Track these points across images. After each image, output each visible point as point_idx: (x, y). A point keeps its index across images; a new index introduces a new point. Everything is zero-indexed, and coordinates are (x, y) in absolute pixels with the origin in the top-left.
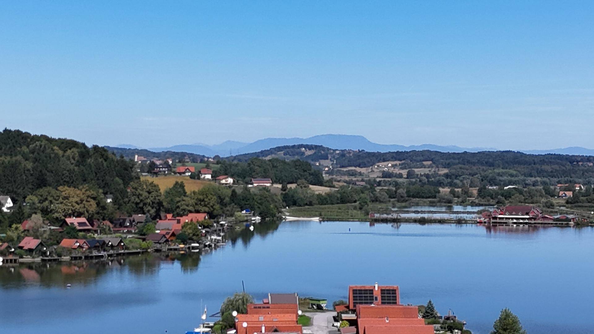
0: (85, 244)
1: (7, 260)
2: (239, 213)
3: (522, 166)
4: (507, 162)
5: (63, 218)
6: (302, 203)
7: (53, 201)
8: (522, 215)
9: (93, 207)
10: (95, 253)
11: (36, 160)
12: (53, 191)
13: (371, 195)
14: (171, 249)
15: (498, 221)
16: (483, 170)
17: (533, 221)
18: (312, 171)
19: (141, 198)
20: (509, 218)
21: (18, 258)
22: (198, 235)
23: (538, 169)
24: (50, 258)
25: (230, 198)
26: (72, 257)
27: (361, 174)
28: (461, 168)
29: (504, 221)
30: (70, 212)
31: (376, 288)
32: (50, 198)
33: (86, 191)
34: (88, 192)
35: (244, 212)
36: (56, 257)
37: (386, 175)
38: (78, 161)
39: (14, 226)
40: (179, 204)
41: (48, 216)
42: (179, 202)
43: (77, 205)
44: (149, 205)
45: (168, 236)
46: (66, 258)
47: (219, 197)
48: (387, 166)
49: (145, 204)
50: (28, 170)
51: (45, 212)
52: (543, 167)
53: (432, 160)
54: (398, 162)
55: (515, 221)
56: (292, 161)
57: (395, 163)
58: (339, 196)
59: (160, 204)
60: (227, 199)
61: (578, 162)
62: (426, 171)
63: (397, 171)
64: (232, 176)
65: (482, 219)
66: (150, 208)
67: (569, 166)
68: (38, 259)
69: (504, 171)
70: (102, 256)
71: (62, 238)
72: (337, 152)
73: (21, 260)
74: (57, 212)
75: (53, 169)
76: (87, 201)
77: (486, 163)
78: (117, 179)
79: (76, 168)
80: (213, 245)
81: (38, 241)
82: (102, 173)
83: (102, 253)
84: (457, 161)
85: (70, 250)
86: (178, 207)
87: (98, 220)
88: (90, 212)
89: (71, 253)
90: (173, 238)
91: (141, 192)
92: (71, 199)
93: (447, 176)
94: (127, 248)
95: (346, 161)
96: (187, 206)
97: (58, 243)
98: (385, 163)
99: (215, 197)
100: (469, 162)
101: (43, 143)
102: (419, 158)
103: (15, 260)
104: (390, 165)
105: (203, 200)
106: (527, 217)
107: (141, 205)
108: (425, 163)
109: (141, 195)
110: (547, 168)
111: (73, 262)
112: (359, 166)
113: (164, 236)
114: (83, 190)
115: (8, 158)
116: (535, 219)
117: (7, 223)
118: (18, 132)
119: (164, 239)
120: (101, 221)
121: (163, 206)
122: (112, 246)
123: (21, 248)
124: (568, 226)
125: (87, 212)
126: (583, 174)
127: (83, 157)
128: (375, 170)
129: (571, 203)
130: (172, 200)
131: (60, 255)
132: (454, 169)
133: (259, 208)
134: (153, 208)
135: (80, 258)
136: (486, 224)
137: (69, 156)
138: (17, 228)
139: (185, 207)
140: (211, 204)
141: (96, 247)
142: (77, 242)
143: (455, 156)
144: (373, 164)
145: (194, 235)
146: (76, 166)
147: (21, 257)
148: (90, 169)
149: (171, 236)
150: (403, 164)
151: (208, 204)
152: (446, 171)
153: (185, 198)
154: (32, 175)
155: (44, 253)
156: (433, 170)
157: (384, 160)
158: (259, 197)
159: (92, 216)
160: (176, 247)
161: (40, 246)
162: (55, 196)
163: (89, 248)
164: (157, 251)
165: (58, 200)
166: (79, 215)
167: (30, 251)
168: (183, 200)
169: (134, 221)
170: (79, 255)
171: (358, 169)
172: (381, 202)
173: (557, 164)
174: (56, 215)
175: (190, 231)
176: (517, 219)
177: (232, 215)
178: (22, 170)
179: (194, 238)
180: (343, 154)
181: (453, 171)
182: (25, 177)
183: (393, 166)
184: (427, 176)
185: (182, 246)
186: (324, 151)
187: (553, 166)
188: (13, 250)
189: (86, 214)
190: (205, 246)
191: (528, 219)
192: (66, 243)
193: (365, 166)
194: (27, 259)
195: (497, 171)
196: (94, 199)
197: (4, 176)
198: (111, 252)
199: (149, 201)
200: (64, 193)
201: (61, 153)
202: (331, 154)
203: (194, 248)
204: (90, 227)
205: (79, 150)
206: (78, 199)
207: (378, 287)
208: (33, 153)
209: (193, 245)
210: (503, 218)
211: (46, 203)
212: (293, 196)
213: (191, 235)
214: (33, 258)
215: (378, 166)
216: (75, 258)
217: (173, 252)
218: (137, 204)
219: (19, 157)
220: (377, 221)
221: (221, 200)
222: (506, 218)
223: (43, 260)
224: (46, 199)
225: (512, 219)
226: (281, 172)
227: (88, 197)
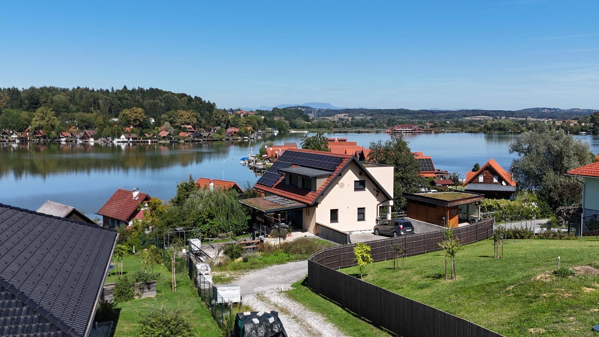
0: (191, 135)
1: (153, 142)
2: (268, 128)
3: (408, 115)
4: (401, 113)
5: (180, 125)
6: (299, 127)
7: (175, 117)
8: (408, 129)
9: (195, 121)
10: (196, 139)
11: (166, 102)
12: (175, 112)
13: (334, 124)
14: (234, 139)
15: (396, 131)
16: (389, 117)
17: (414, 131)
18: (304, 115)
19: (219, 119)
20: (402, 130)
21: (158, 140)
22: (247, 133)
23: (416, 116)
24: (174, 141)
25: (263, 122)
26: (185, 141)
27: (328, 119)
28: (378, 116)
29: (399, 131)
30: (184, 122)
31: (336, 139)
32: (173, 116)
33: (191, 113)
34: (192, 113)
35: (270, 129)
36: (177, 141)
37: (341, 119)
38: (187, 103)
39: (156, 128)
40: (238, 123)
41: (173, 125)
42: (238, 121)
43: (187, 120)
44: (223, 122)
45: (232, 133)
46: (182, 141)
47: (258, 121)
48: (342, 116)
49: (221, 122)
50: (162, 107)
51: (171, 122)
52: (419, 115)
53: (364, 113)
54: (347, 114)
55: (405, 131)
56: (294, 110)
57: (345, 114)
58: (317, 124)
59: (228, 121)
60: (262, 122)
61: (436, 113)
62: (361, 118)
63: (346, 118)
64: (264, 116)
65: (389, 131)
66: (223, 123)
67: (431, 115)
68: (168, 142)
69: (399, 117)
70: (200, 141)
71: (180, 132)
72: (317, 110)
73: (160, 142)
74: (177, 123)
75: (175, 106)
76: (192, 118)
77: (391, 113)
78: (207, 112)
79: (186, 106)
80: (255, 138)
81: (168, 133)
82: (199, 109)
83: (200, 139)
84: (376, 113)
85: (184, 138)
86: (237, 124)
87: (198, 127)
88: (194, 123)
89: (184, 139)
90: (235, 134)
91: (219, 116)
92: (184, 116)
93: (371, 119)
94: (212, 138)
95: (321, 114)
96: (242, 124)
97: (178, 135)
98: (340, 115)
99: (256, 120)
100: (382, 113)
101: (169, 95)
102: (357, 112)
103: (157, 142)
104: (343, 115)
105: (250, 122)
106: (411, 129)
107: (219, 122)
108: (360, 114)
109: (219, 117)
110: (421, 116)
111: (186, 143)
112: (327, 116)
113: (231, 133)
114: (190, 112)
115: (152, 101)
116: (415, 130)
117: (152, 127)
118: (157, 90)
119: (231, 134)
120: (199, 128)
121: (230, 123)
122: (205, 137)
123: (160, 136)
124: (431, 133)
125: (192, 123)
126: (439, 118)
127: (190, 101)
128: (335, 118)
129: (432, 127)
130: (234, 121)
131: (179, 140)
132: (375, 116)
133: (278, 127)
134: (225, 124)
135: (189, 141)
136: (391, 133)
137: (182, 101)
138: (157, 129)
139: (241, 124)
140: (254, 124)
141: (197, 137)
142: (187, 134)
143: (375, 111)
144: (334, 115)
145: (245, 133)
146: (186, 105)
147: (160, 140)
148: (193, 106)
149: (234, 133)
150: (349, 115)
151: (253, 123)
152: (370, 117)
153: (240, 120)
154: (164, 109)
155: (171, 139)
156: (364, 117)
157: (340, 113)
158: (278, 122)
159: (195, 125)
160: (237, 138)
161: (169, 135)
162: (176, 115)
163: (193, 137)
164: (227, 140)
165: (177, 117)
166: (188, 124)
167: (164, 137)
168: (240, 121)
169: (215, 129)
170: (189, 140)
171: (327, 118)
172: (338, 128)
173: (426, 114)
174: (176, 124)
175: (243, 131)
176: (406, 130)
177: (264, 130)
178: (159, 106)
179: (246, 134)
180: (319, 111)
181: (374, 117)
182: (161, 110)
183: (344, 116)
184: (361, 120)
185: (240, 138)
186: (310, 109)
187: (424, 115)
188: (156, 137)
189: (192, 124)
190: (251, 139)
191: (411, 130)
192: (182, 134)
193: (330, 116)
194: (163, 142)
195: (396, 117)
196: (196, 117)
197: (151, 109)
198: (204, 139)
199: (223, 120)
200: (180, 113)
201: (178, 99)
202: (313, 110)
203: (245, 139)
204: (194, 130)
205: (188, 98)
206: (187, 117)
207: (337, 139)
208: (164, 99)
209: (245, 137)
210: (399, 130)
211: (172, 118)
212: (294, 124)
213: (244, 133)
214: (166, 141)
215: (337, 116)
216: (187, 141)
217: (235, 141)
218: (217, 121)
219: (158, 101)
220: (336, 132)
221: (259, 123)
222: (400, 130)
223: (170, 142)
224: (171, 116)
225: (403, 130)
226: (289, 115)
227: (192, 115)
